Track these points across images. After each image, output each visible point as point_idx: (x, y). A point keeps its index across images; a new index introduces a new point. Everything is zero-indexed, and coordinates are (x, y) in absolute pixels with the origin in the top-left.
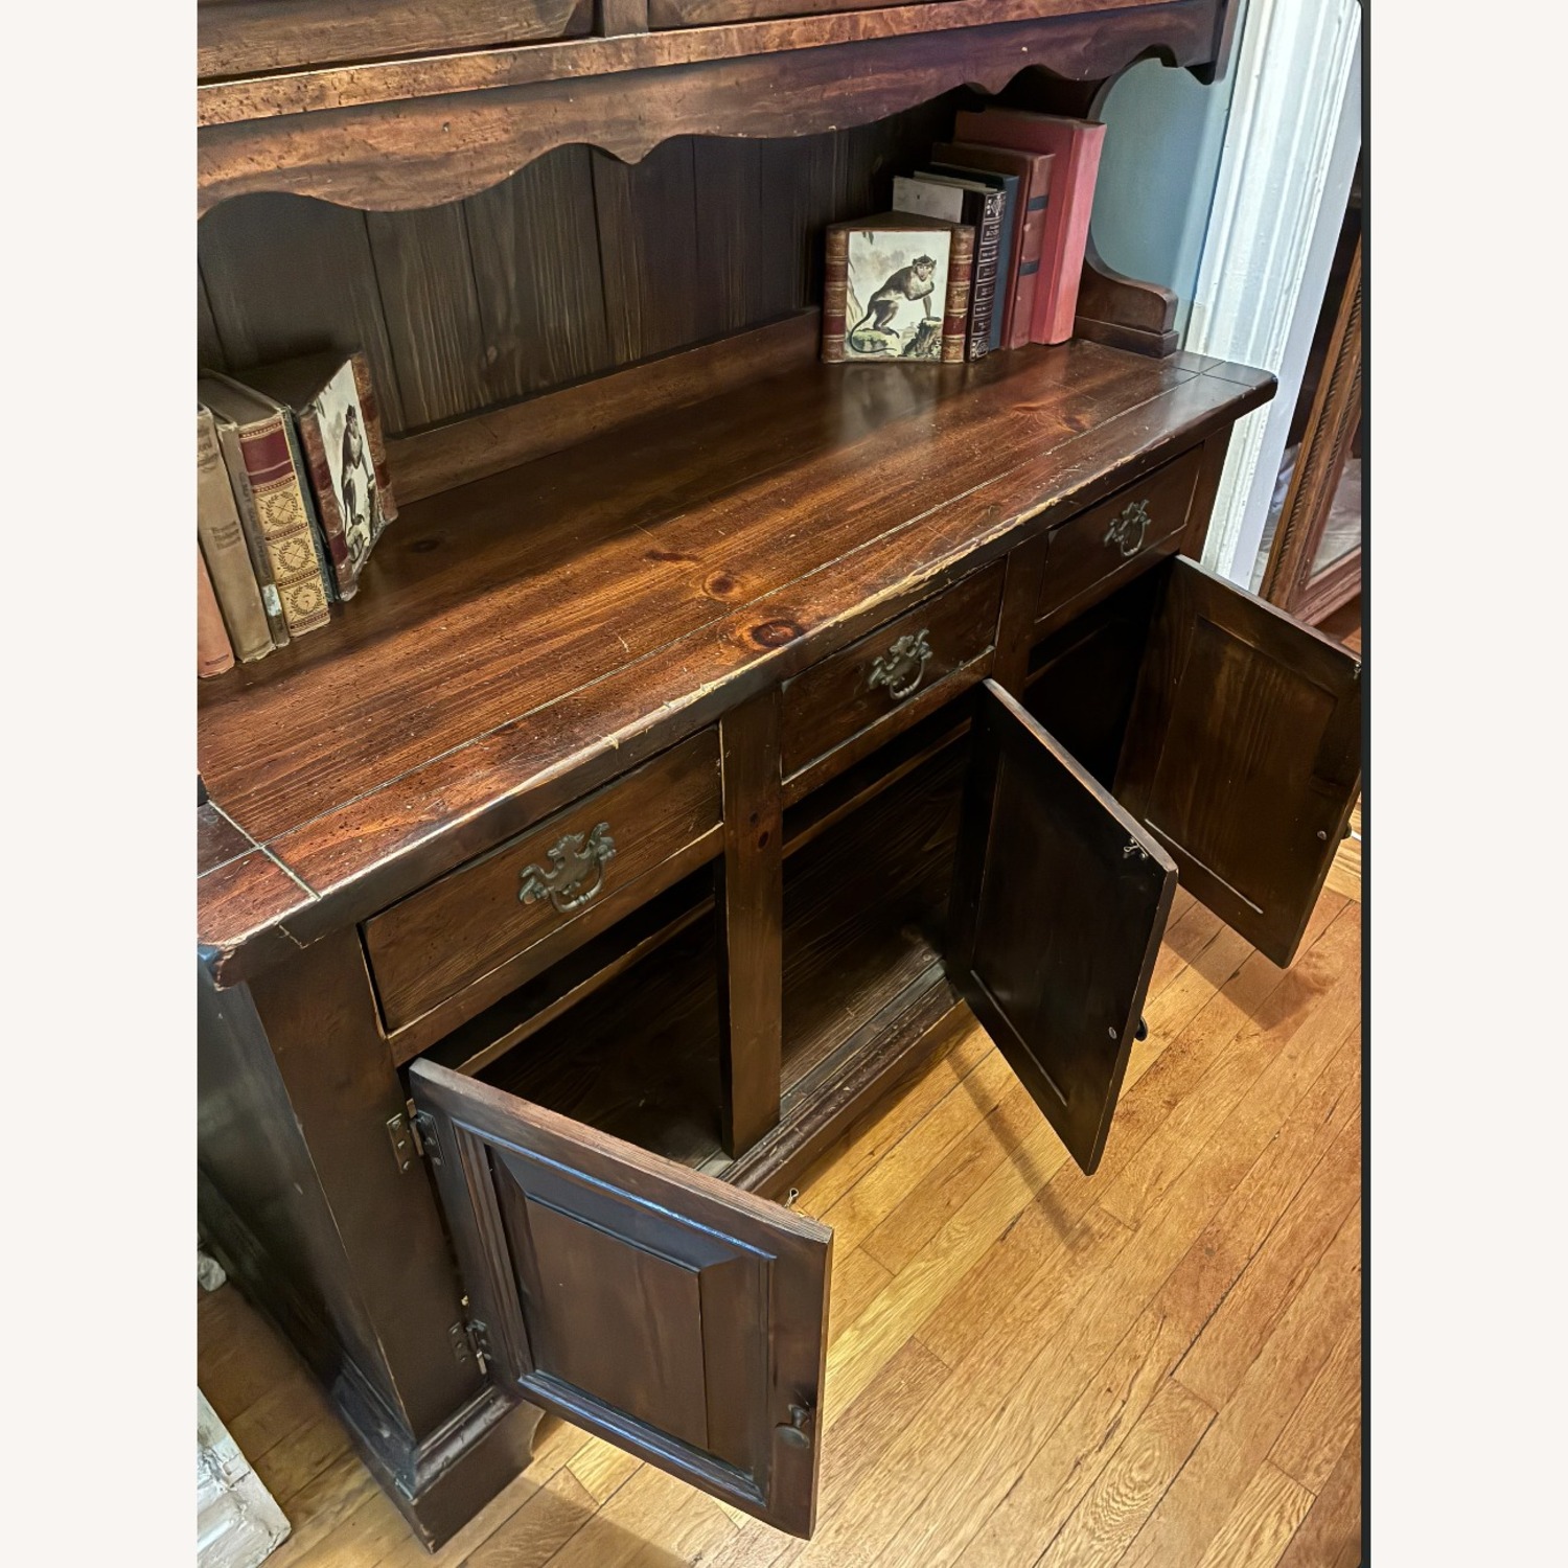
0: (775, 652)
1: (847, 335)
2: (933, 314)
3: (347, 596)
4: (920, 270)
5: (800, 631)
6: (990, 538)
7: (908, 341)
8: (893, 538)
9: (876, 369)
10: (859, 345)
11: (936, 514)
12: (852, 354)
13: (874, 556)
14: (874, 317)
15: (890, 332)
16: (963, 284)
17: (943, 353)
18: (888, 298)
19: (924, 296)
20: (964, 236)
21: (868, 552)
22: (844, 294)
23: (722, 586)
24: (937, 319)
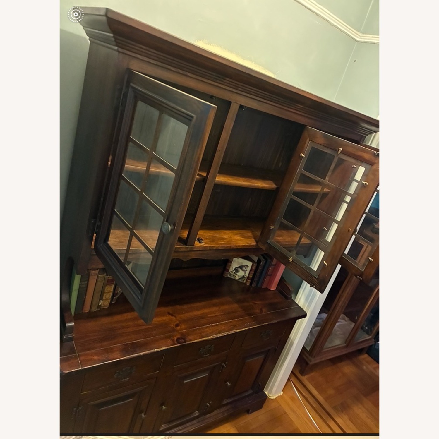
0: (178, 345)
1: (229, 272)
2: (246, 275)
3: (113, 302)
4: (245, 267)
5: (185, 342)
6: (230, 333)
7: (240, 277)
8: (213, 326)
9: (233, 280)
10: (230, 275)
11: (223, 323)
12: (229, 276)
13: (207, 329)
14: (235, 271)
15: (237, 275)
16: (253, 272)
17: (246, 282)
18: (238, 269)
19: (245, 271)
20: (255, 265)
21: (206, 328)
22: (230, 266)
23: (177, 325)
24: (246, 276)
